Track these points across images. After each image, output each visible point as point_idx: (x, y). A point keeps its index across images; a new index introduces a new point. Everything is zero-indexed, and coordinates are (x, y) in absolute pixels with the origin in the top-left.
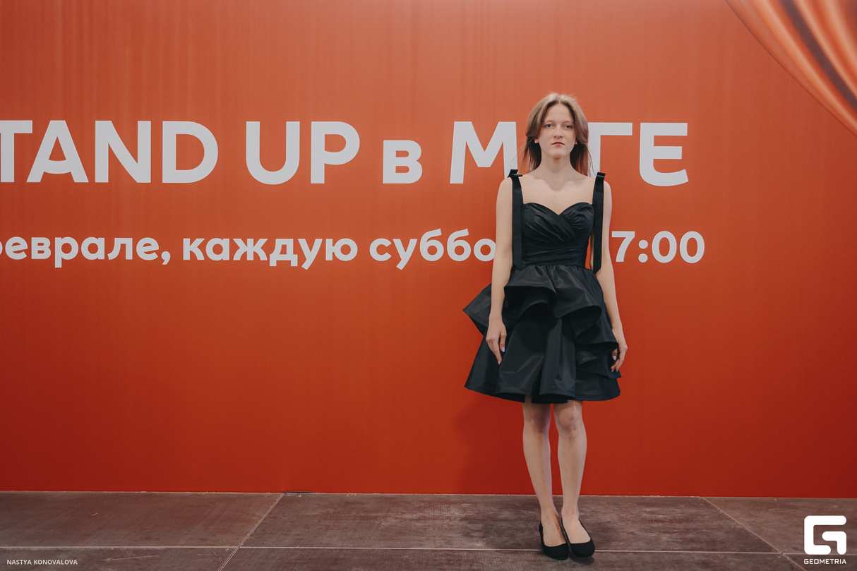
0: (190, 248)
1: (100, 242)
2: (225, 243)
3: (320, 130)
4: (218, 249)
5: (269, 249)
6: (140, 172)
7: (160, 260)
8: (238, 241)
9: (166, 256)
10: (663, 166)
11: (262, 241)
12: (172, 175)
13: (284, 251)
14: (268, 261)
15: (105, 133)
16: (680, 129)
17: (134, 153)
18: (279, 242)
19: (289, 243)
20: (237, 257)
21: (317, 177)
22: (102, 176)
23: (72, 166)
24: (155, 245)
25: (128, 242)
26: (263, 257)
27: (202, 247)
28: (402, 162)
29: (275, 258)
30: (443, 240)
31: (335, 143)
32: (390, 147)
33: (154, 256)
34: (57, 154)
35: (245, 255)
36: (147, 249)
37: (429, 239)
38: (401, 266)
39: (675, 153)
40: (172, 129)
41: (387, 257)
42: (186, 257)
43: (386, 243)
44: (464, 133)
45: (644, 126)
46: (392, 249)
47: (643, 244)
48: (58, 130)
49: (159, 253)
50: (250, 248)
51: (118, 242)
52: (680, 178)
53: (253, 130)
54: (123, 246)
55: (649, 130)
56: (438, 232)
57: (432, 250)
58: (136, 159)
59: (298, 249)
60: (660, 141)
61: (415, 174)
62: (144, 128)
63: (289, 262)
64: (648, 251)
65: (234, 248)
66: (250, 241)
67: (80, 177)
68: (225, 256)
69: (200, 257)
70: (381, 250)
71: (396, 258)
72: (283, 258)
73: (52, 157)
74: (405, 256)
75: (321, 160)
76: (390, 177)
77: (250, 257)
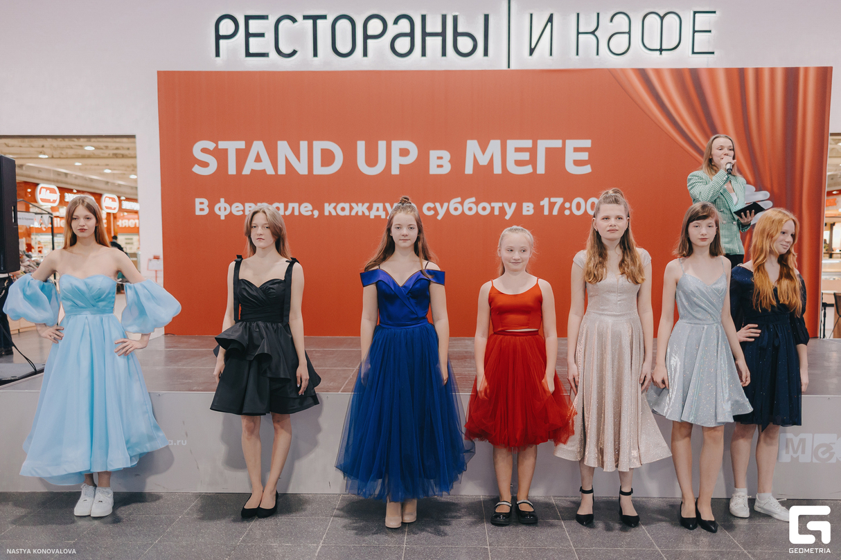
0: (329, 208)
1: (281, 206)
2: (347, 206)
3: (397, 145)
4: (343, 209)
5: (370, 209)
6: (302, 168)
7: (313, 215)
8: (354, 205)
9: (316, 213)
10: (578, 163)
11: (367, 205)
12: (319, 170)
13: (378, 210)
14: (369, 216)
15: (283, 148)
16: (587, 143)
17: (298, 158)
18: (375, 205)
19: (380, 205)
20: (353, 213)
21: (395, 171)
22: (282, 170)
23: (266, 166)
24: (310, 207)
25: (296, 205)
26: (367, 213)
27: (335, 208)
28: (440, 162)
29: (373, 214)
30: (462, 203)
31: (404, 152)
32: (434, 154)
33: (310, 213)
34: (258, 159)
35: (357, 213)
36: (306, 209)
37: (454, 202)
38: (439, 217)
39: (584, 156)
40: (318, 146)
41: (432, 213)
42: (327, 213)
43: (432, 205)
44: (472, 146)
45: (568, 142)
46: (435, 209)
47: (567, 205)
48: (258, 147)
49: (312, 211)
50: (360, 209)
51: (291, 205)
52: (587, 169)
53: (361, 146)
54: (293, 208)
55: (571, 144)
56: (459, 199)
57: (456, 209)
58: (299, 160)
59: (385, 209)
60: (576, 150)
61: (447, 169)
62: (304, 145)
63: (380, 216)
64: (570, 209)
65: (351, 208)
66: (360, 204)
67: (270, 171)
68: (347, 213)
69: (334, 213)
70: (429, 209)
71: (437, 213)
72: (378, 214)
73: (255, 161)
74: (442, 212)
75: (397, 161)
76: (433, 170)
77: (360, 214)
